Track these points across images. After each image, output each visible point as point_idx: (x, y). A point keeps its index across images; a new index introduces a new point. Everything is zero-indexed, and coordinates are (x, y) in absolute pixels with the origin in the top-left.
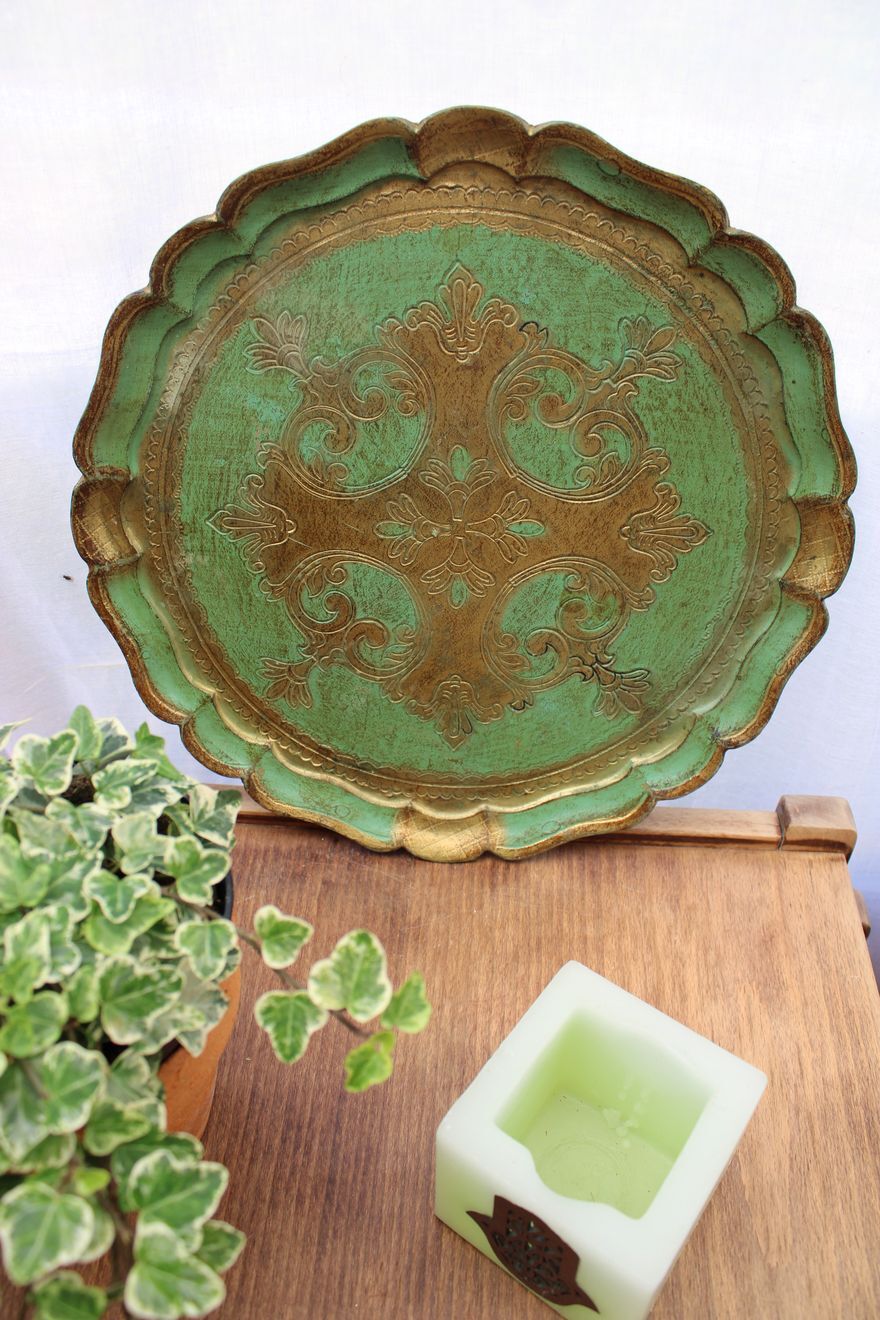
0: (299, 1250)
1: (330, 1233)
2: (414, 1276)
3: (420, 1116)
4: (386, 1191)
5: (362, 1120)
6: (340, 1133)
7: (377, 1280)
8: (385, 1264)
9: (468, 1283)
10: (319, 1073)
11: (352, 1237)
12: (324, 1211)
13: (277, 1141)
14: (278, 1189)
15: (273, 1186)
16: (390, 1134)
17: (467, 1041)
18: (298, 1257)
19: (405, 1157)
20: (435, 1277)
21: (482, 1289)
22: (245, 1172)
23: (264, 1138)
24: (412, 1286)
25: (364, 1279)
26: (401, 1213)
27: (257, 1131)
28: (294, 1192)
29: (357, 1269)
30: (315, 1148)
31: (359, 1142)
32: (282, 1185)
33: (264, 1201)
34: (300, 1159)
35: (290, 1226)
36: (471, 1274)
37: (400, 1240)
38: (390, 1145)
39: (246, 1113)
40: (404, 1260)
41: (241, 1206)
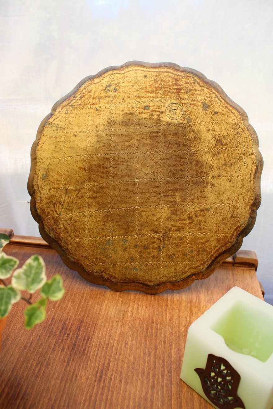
0: (60, 363)
1: (72, 359)
2: (98, 374)
3: (107, 329)
4: (93, 349)
5: (88, 328)
6: (80, 332)
7: (85, 374)
8: (89, 370)
9: (117, 377)
10: (75, 315)
11: (79, 361)
12: (71, 353)
13: (58, 332)
14: (56, 346)
15: (54, 345)
16: (97, 333)
17: (126, 309)
18: (59, 366)
19: (100, 340)
20: (106, 375)
21: (122, 379)
22: (46, 340)
23: (54, 331)
24: (98, 377)
25: (81, 374)
26: (97, 356)
27: (52, 329)
28: (61, 347)
29: (79, 370)
30: (71, 335)
31: (86, 335)
32: (57, 345)
33: (51, 349)
34: (65, 337)
35: (59, 356)
36: (119, 375)
37: (95, 363)
38: (96, 336)
39: (49, 324)
40: (96, 369)
41: (43, 350)
